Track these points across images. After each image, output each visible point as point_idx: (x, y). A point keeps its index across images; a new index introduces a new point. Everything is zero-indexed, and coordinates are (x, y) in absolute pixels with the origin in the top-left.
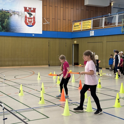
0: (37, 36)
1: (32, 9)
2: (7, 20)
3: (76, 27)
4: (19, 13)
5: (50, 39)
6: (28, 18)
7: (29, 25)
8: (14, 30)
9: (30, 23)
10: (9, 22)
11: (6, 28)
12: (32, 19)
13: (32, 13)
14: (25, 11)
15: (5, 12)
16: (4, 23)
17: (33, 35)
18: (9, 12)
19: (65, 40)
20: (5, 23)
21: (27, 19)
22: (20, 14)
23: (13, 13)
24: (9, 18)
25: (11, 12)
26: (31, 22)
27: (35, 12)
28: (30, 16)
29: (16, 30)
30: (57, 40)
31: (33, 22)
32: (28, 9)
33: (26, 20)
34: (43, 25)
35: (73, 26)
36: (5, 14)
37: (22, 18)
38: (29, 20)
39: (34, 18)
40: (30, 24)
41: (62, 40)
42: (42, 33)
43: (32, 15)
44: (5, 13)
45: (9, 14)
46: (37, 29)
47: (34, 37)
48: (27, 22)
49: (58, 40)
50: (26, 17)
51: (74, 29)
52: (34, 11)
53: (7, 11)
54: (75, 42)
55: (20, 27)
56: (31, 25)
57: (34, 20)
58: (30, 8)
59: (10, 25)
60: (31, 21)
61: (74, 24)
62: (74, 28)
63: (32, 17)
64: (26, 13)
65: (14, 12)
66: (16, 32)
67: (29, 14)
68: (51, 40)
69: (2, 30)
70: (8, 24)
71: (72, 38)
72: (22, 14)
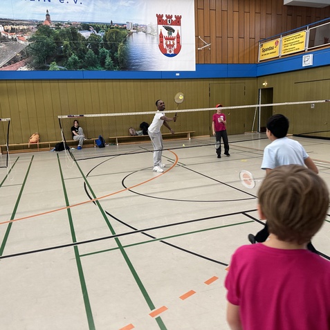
0: (185, 76)
1: (174, 19)
2: (122, 44)
3: (266, 52)
4: (146, 28)
5: (211, 82)
6: (166, 39)
7: (168, 52)
8: (137, 65)
9: (171, 48)
10: (127, 49)
11: (122, 61)
12: (173, 39)
13: (173, 27)
14: (158, 24)
15: (117, 28)
16: (117, 51)
17: (178, 74)
18: (125, 28)
19: (243, 81)
20: (119, 52)
21: (164, 41)
22: (149, 31)
23: (134, 29)
24: (125, 40)
25: (129, 27)
26: (173, 46)
27: (180, 25)
28: (170, 34)
29: (141, 65)
30: (226, 82)
31: (175, 46)
32: (164, 18)
33: (162, 42)
34: (198, 52)
35: (260, 50)
36: (117, 32)
37: (153, 38)
38: (168, 43)
39: (178, 37)
40: (170, 52)
41: (237, 81)
42: (195, 70)
43: (174, 31)
44: (118, 30)
45: (125, 32)
46: (186, 61)
47: (178, 79)
48: (165, 46)
49: (229, 82)
50: (161, 36)
51: (262, 57)
52: (178, 21)
53: (121, 24)
54: (264, 84)
55: (149, 58)
56: (173, 53)
57: (178, 42)
58: (169, 17)
59: (128, 56)
60: (172, 43)
61: (262, 45)
62: (263, 53)
63: (174, 35)
64: (161, 27)
65: (136, 27)
66: (142, 69)
67: (167, 29)
68: (215, 82)
69: (114, 66)
70: (125, 54)
71: (257, 77)
72: (153, 31)
